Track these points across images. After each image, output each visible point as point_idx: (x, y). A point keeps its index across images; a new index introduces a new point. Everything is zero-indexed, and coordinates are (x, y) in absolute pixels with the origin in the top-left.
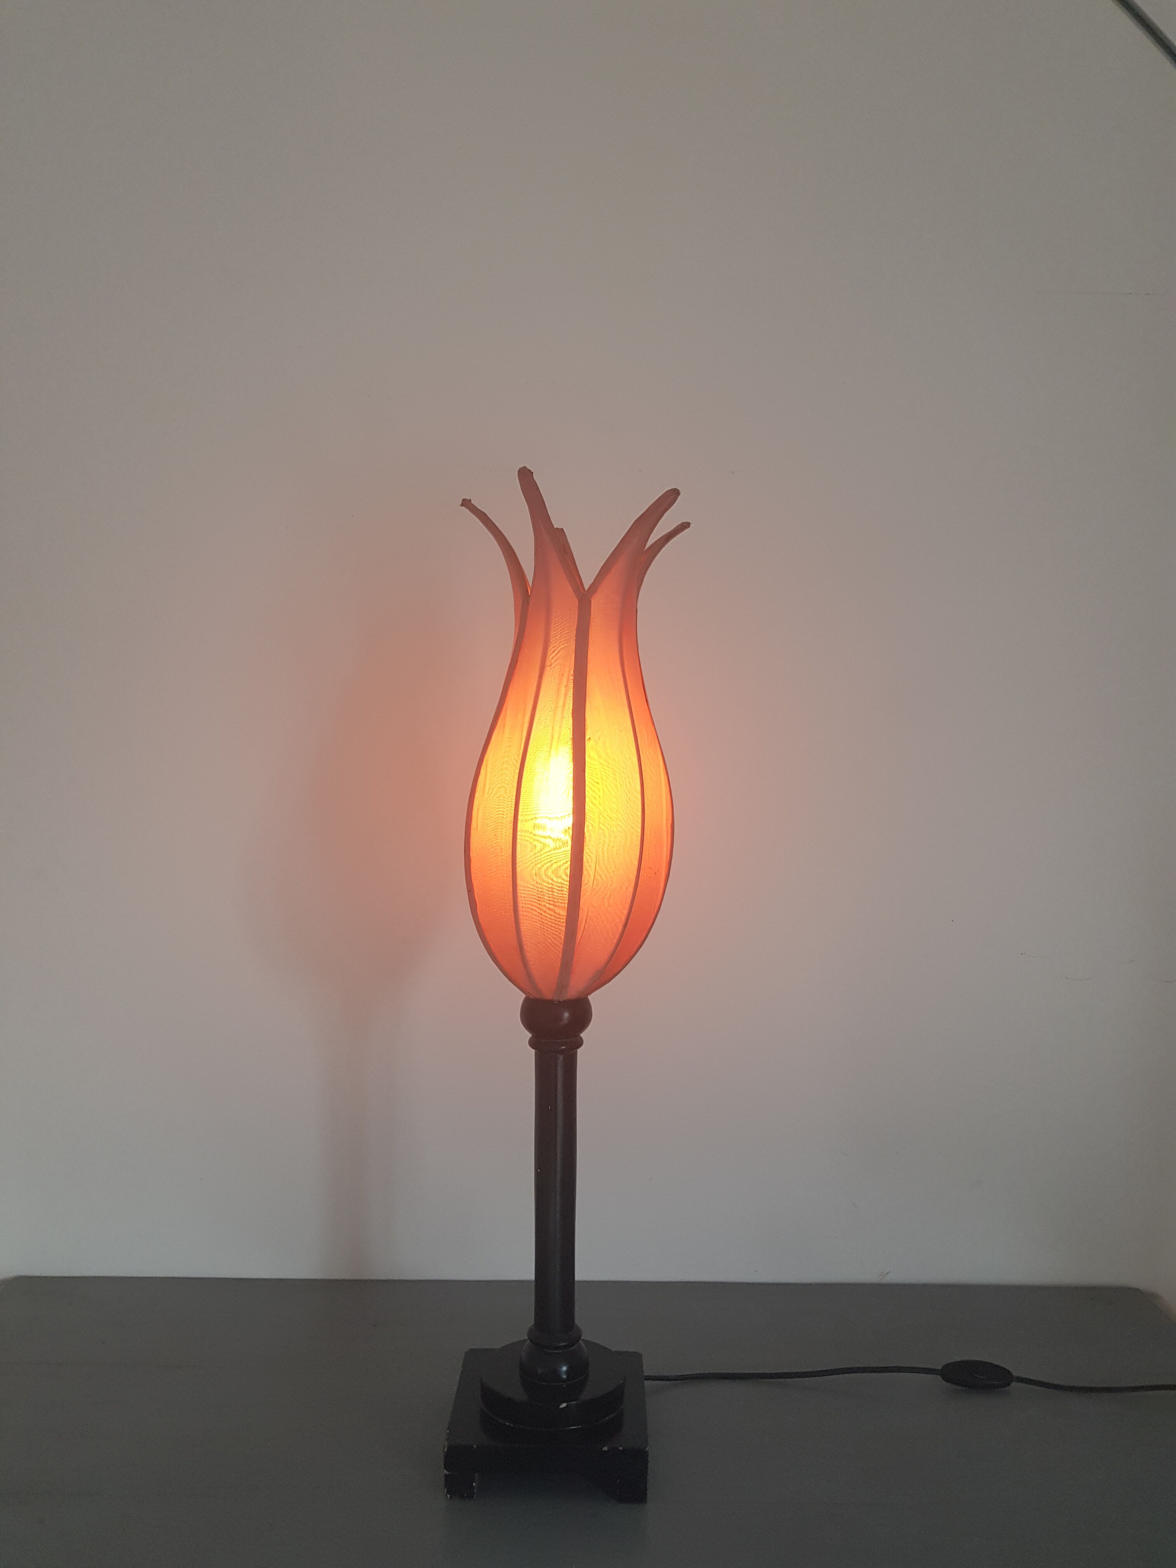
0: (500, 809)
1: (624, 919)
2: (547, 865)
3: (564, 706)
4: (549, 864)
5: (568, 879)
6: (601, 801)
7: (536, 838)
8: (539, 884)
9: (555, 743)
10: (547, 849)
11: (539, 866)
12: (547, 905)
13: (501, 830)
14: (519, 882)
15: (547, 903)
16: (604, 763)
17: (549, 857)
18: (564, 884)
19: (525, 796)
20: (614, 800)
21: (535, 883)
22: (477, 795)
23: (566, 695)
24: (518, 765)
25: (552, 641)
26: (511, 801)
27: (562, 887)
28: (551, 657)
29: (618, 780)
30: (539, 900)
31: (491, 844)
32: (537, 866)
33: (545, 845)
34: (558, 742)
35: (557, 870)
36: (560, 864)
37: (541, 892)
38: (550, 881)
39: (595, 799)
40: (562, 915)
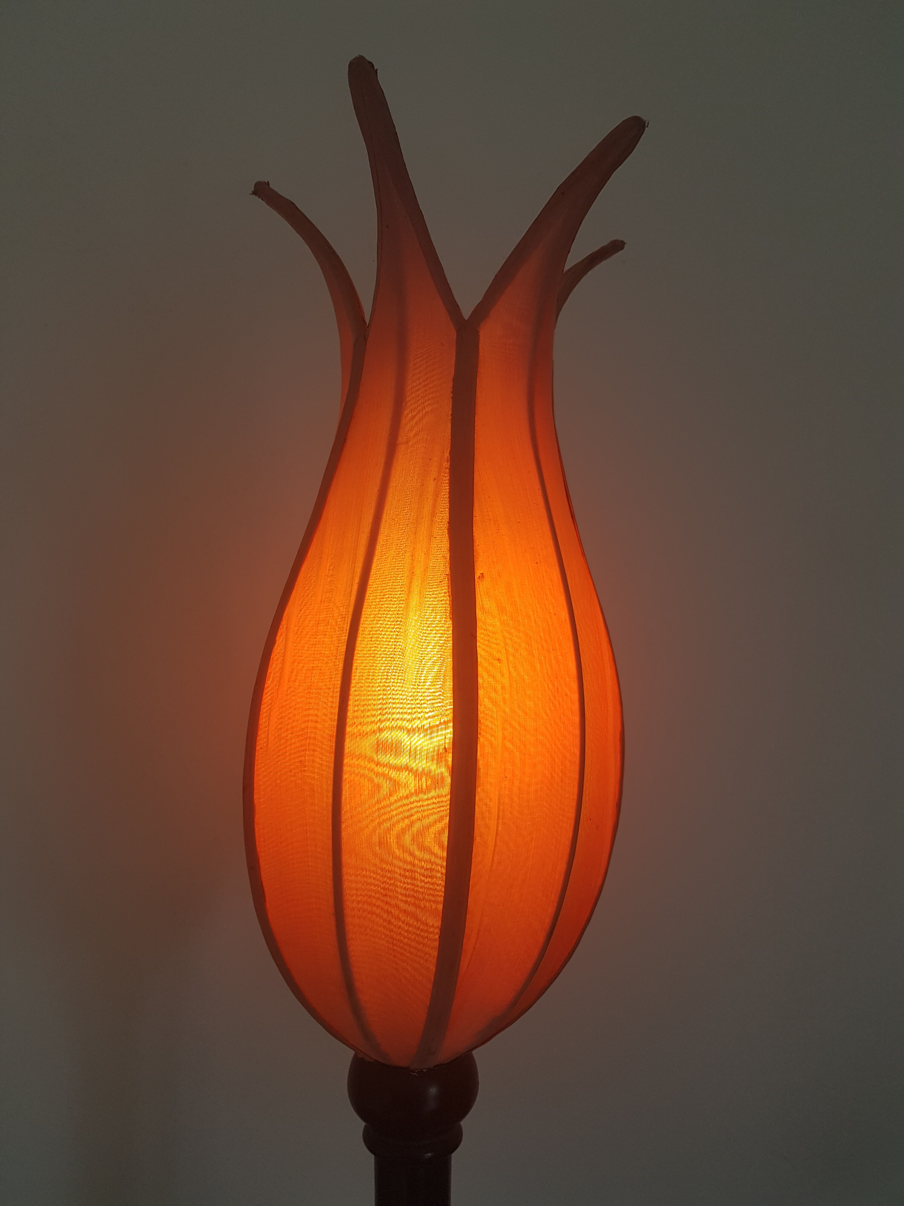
0: (311, 712)
1: (548, 921)
2: (402, 825)
3: (433, 514)
4: (407, 821)
5: (445, 854)
6: (507, 696)
7: (380, 770)
8: (387, 863)
9: (416, 584)
10: (403, 792)
11: (387, 825)
12: (402, 905)
13: (311, 753)
14: (346, 858)
15: (402, 901)
16: (510, 622)
17: (406, 808)
18: (437, 865)
19: (358, 686)
20: (529, 692)
21: (377, 861)
22: (269, 682)
23: (436, 495)
24: (347, 626)
25: (408, 399)
26: (332, 697)
27: (431, 870)
28: (408, 428)
29: (536, 652)
30: (386, 895)
31: (293, 779)
32: (382, 826)
33: (396, 784)
34: (423, 581)
35: (421, 833)
36: (426, 822)
37: (390, 878)
38: (409, 858)
39: (496, 691)
40: (433, 926)
